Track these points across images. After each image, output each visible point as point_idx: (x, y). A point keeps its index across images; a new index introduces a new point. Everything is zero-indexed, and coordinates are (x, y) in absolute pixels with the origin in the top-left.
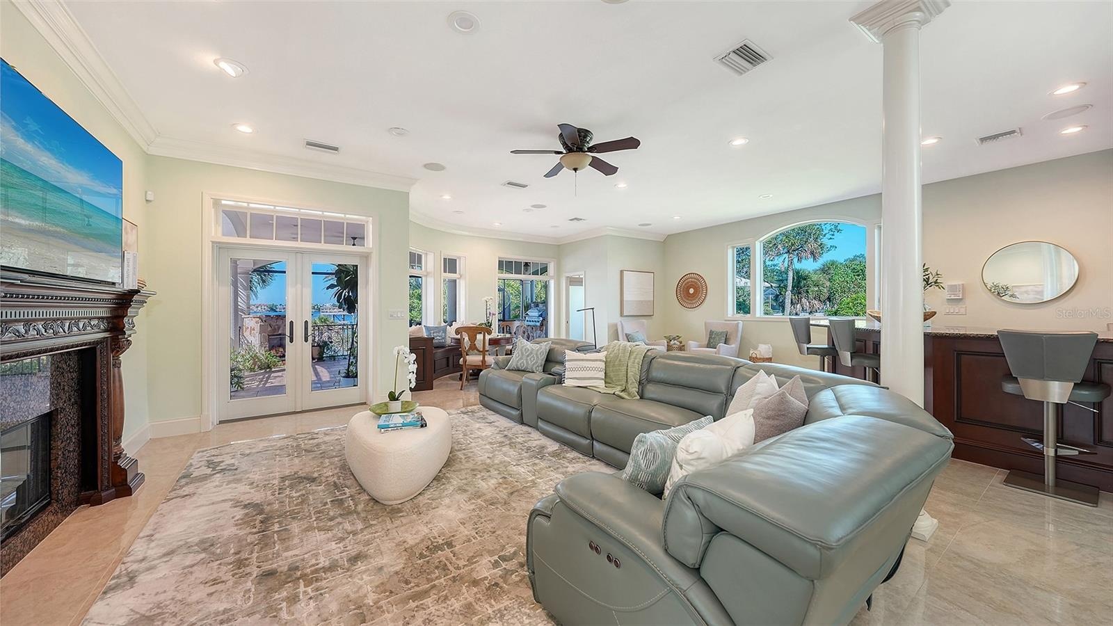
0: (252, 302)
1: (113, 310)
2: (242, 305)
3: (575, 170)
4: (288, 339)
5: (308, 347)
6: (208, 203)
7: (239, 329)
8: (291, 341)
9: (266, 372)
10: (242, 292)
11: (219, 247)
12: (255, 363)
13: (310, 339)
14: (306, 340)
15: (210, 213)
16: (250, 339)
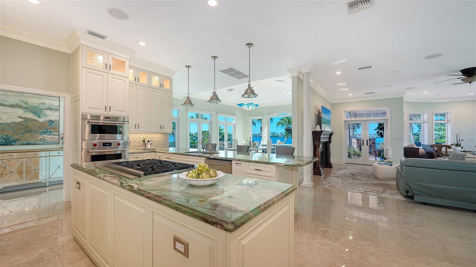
0: (354, 134)
1: (330, 136)
2: (351, 135)
3: (470, 83)
4: (362, 144)
5: (368, 147)
6: (343, 111)
7: (351, 143)
8: (363, 145)
9: (359, 157)
10: (351, 131)
11: (345, 121)
12: (355, 153)
13: (368, 145)
14: (367, 145)
15: (343, 113)
16: (354, 146)
